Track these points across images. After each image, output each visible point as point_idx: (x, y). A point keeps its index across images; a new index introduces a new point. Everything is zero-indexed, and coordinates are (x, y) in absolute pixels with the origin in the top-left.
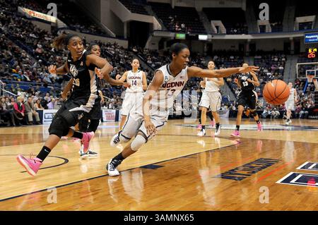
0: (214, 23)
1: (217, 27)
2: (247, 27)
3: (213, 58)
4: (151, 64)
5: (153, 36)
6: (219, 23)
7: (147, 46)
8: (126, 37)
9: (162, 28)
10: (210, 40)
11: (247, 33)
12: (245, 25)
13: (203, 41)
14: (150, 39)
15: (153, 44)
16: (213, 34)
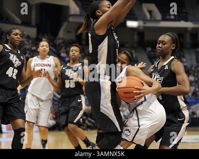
0: (146, 7)
1: (150, 12)
2: (186, 13)
3: (145, 50)
4: (65, 58)
5: (68, 22)
6: (153, 7)
7: (61, 34)
8: (33, 24)
9: (81, 12)
10: (141, 28)
11: (186, 20)
12: (184, 11)
13: (133, 29)
14: (65, 25)
15: (68, 32)
16: (145, 20)
